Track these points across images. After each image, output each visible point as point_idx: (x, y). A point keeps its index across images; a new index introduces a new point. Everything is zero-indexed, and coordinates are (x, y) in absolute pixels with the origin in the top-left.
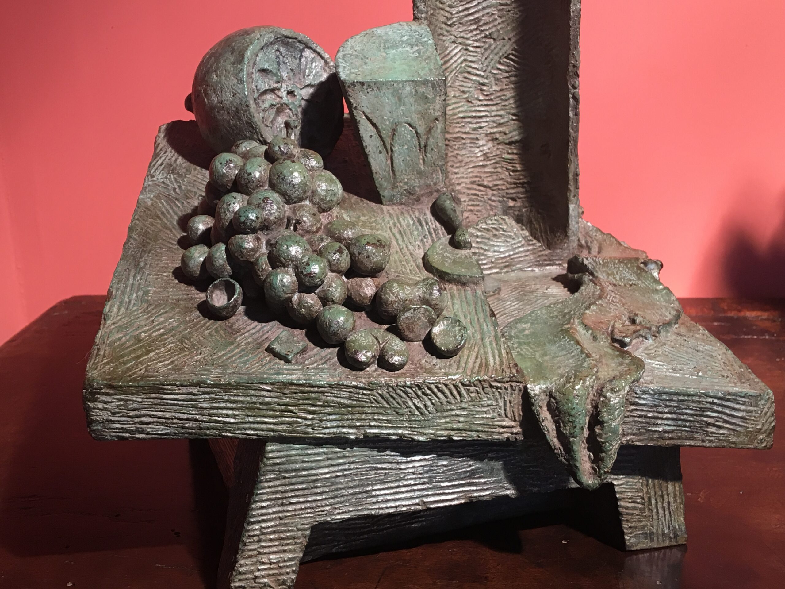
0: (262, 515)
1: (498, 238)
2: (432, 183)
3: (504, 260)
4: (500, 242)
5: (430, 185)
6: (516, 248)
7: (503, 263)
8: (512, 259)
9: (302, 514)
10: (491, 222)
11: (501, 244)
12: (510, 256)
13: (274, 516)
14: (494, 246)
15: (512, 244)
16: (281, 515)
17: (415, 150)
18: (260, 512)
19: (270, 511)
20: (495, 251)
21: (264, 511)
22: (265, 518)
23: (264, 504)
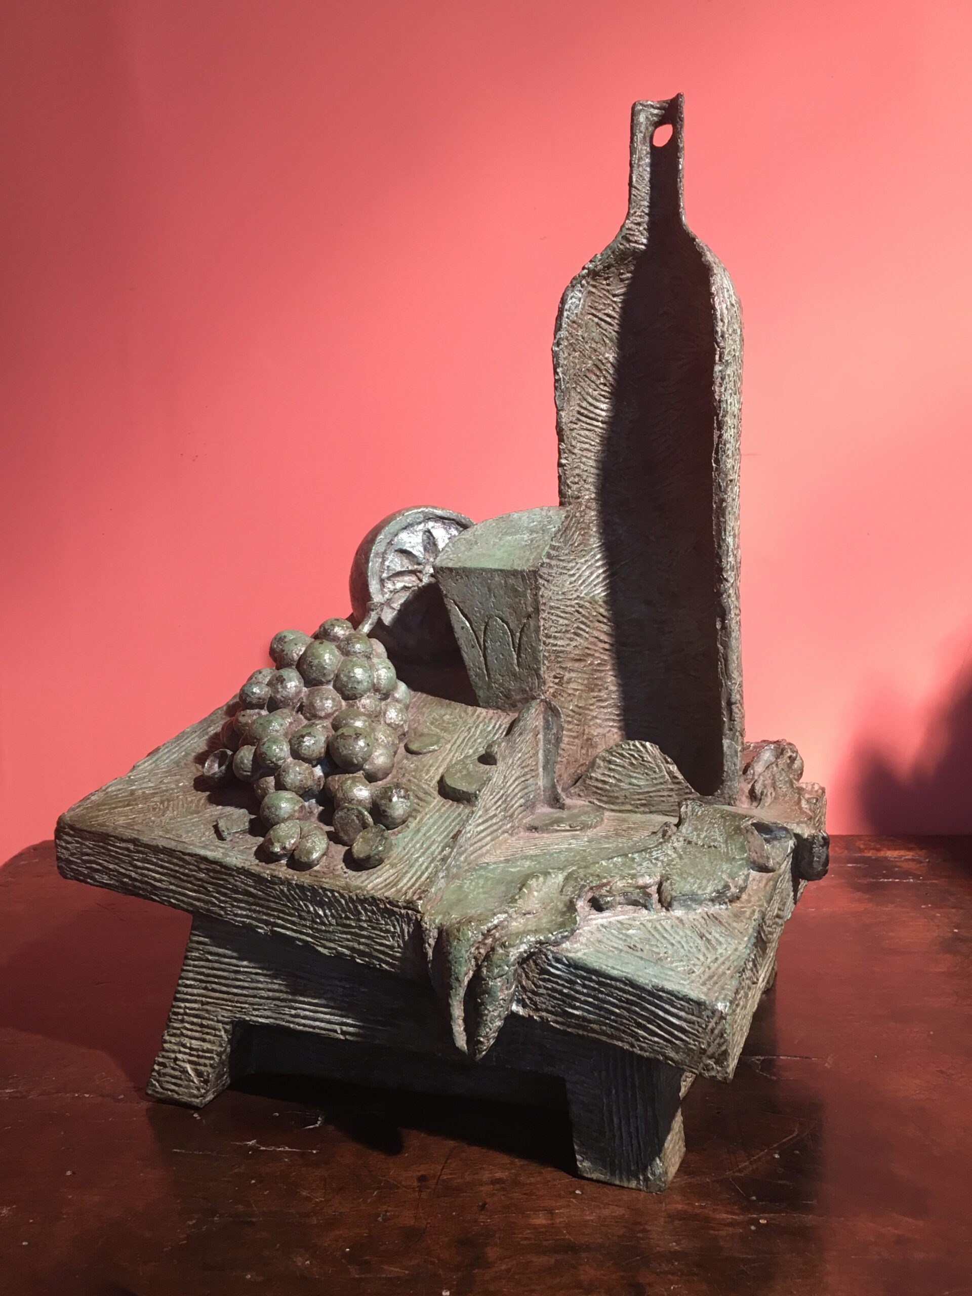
0: (187, 994)
1: (637, 769)
2: (528, 689)
3: (641, 797)
4: (638, 773)
5: (526, 690)
6: (657, 784)
7: (639, 800)
8: (650, 797)
9: (223, 1005)
10: (628, 747)
11: (641, 776)
12: (648, 792)
13: (198, 998)
14: (631, 777)
15: (653, 779)
16: (204, 999)
17: (508, 648)
18: (185, 990)
19: (196, 991)
20: (630, 784)
21: (189, 990)
22: (189, 997)
23: (188, 982)
